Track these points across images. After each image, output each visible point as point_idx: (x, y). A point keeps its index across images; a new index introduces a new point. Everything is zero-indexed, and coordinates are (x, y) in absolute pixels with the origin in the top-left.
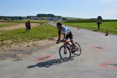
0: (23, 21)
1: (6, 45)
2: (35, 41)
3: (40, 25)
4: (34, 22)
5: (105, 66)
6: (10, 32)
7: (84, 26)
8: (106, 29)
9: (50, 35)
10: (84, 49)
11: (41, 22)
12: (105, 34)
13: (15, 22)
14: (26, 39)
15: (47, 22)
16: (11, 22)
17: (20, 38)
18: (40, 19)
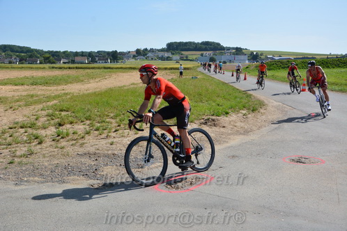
0: (124, 66)
1: (70, 137)
9: (205, 108)
10: (322, 158)
11: (181, 68)
13: (99, 68)
15: (198, 67)
16: (89, 68)
17: (112, 118)
18: (177, 57)
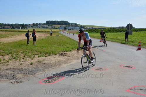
1: (2, 62)
2: (41, 57)
3: (49, 35)
4: (42, 32)
5: (134, 92)
6: (9, 44)
7: (109, 37)
8: (139, 41)
9: (61, 49)
10: (107, 68)
11: (51, 32)
12: (137, 48)
13: (16, 31)
14: (30, 54)
15: (59, 31)
16: (11, 31)
17: (21, 53)
18: (50, 27)
